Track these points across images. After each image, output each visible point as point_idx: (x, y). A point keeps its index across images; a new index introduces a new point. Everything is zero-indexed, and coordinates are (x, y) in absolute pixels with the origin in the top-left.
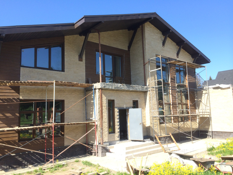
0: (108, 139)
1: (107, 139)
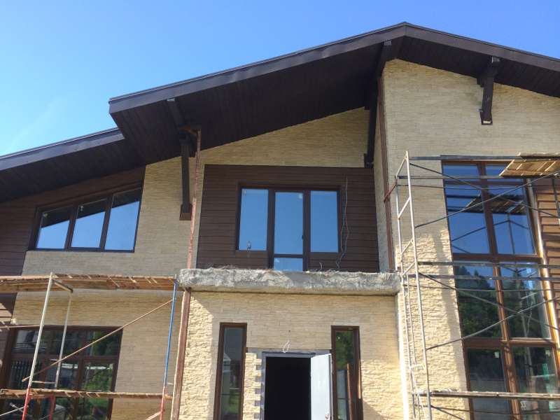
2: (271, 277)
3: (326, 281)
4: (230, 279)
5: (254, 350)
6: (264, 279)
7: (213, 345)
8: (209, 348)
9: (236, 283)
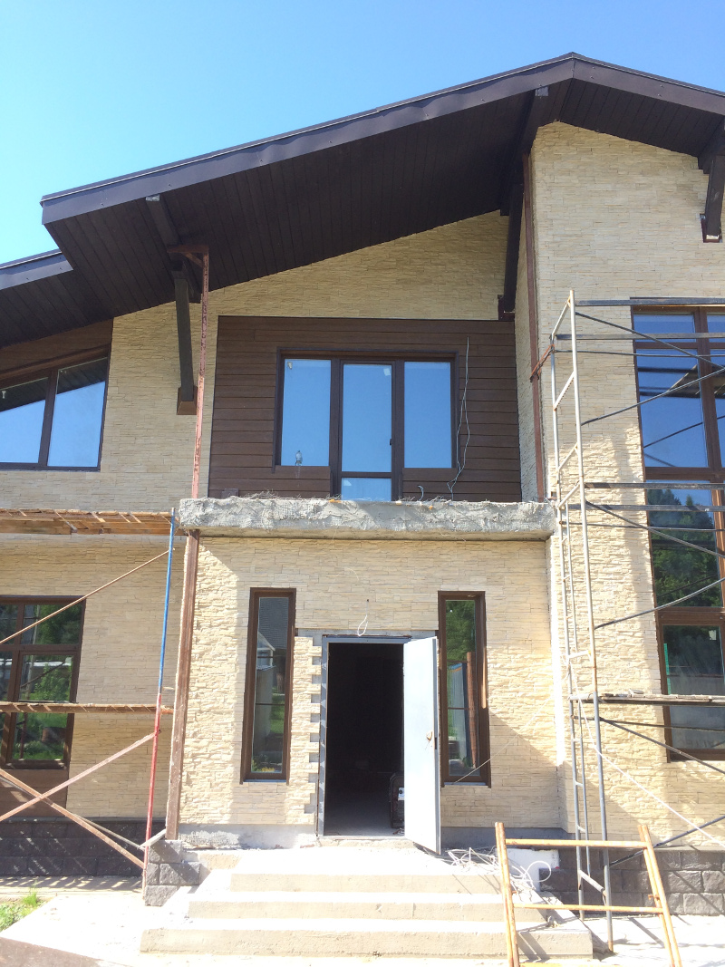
0: (234, 812)
1: (227, 809)
2: (335, 511)
3: (429, 516)
4: (266, 514)
5: (309, 633)
6: (323, 514)
7: (239, 625)
8: (232, 630)
9: (276, 522)
